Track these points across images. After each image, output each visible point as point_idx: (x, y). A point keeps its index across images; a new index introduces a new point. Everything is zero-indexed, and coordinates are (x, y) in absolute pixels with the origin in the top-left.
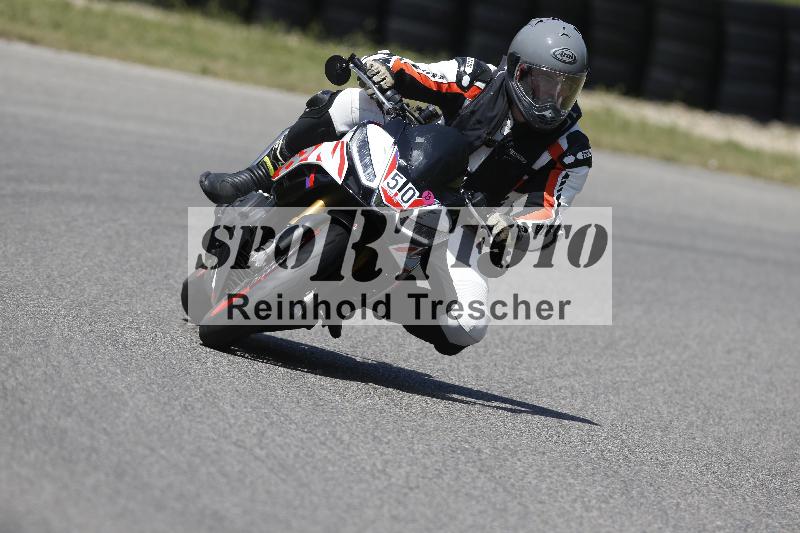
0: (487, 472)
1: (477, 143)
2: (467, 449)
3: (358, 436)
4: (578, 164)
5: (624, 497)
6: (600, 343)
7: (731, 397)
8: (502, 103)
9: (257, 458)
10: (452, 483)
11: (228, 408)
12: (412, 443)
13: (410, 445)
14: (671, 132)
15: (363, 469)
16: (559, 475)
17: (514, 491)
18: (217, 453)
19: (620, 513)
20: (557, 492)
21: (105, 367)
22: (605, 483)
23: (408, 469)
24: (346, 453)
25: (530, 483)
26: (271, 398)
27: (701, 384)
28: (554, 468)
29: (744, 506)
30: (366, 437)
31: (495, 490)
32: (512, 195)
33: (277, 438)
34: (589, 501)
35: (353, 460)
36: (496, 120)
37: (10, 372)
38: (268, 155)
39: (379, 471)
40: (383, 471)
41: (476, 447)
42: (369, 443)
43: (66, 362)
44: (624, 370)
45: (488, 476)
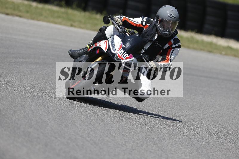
0: (156, 145)
1: (147, 41)
2: (150, 138)
3: (117, 134)
4: (176, 47)
5: (197, 152)
6: (190, 106)
7: (229, 123)
8: (154, 30)
9: (87, 141)
10: (145, 148)
11: (79, 126)
12: (134, 136)
13: (133, 137)
14: (211, 44)
15: (119, 144)
16: (177, 146)
17: (164, 150)
18: (75, 139)
19: (195, 157)
20: (177, 151)
21: (42, 113)
22: (191, 148)
23: (132, 144)
24: (114, 139)
25: (169, 148)
26: (91, 123)
27: (220, 118)
28: (176, 144)
29: (233, 155)
30: (120, 134)
31: (158, 150)
32: (158, 56)
33: (93, 135)
34: (186, 153)
35: (116, 141)
36: (153, 34)
37: (13, 115)
38: (88, 45)
39: (124, 145)
40: (125, 145)
41: (153, 137)
42: (120, 136)
43: (30, 112)
44: (197, 114)
45: (156, 146)
